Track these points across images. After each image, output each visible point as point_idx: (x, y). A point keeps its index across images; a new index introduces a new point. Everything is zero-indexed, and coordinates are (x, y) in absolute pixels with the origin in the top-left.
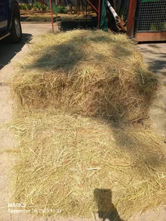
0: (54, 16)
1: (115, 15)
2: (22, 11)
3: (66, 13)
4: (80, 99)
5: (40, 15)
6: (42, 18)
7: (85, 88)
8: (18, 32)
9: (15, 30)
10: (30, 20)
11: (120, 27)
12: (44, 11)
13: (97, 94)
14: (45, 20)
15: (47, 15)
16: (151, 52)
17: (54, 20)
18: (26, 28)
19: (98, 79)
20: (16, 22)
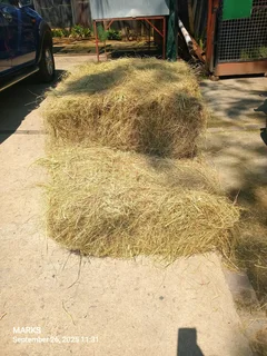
0: (101, 44)
1: (188, 39)
2: (55, 39)
3: (120, 40)
4: (119, 129)
5: (82, 44)
6: (85, 48)
7: (123, 116)
8: (49, 68)
9: (46, 64)
10: (66, 52)
11: (196, 56)
12: (88, 37)
13: (136, 122)
14: (89, 51)
15: (90, 44)
16: (237, 89)
17: (101, 50)
18: (61, 62)
19: (136, 105)
20: (47, 54)
